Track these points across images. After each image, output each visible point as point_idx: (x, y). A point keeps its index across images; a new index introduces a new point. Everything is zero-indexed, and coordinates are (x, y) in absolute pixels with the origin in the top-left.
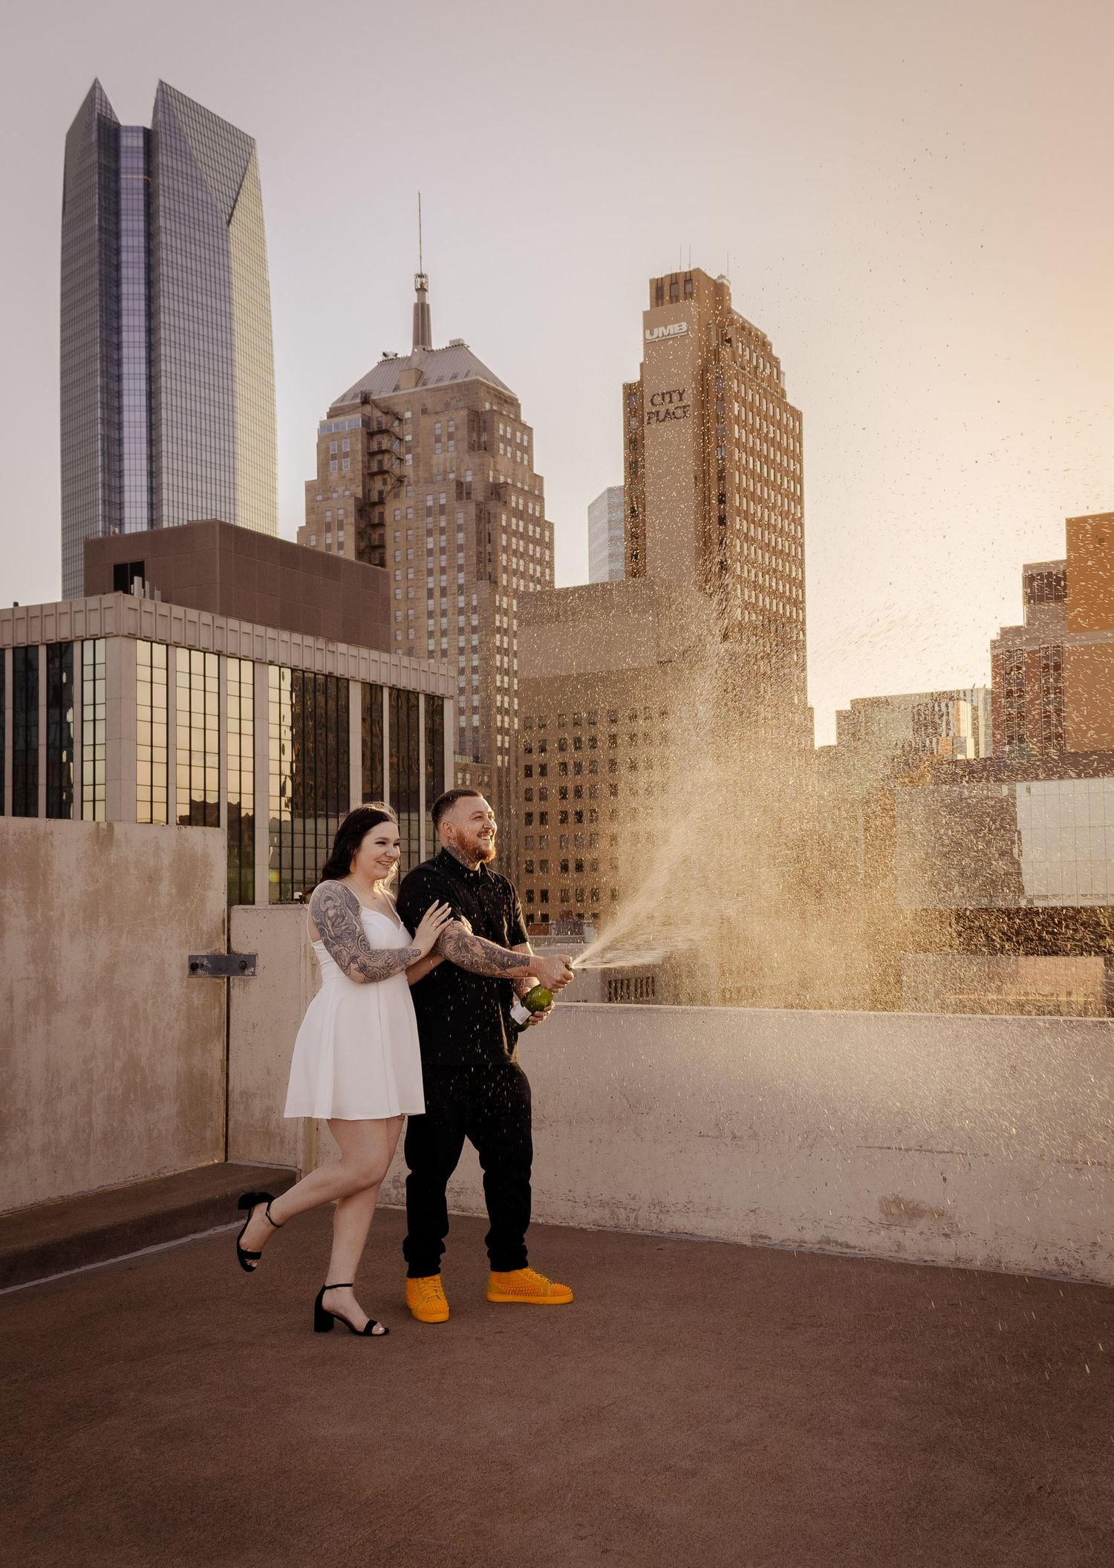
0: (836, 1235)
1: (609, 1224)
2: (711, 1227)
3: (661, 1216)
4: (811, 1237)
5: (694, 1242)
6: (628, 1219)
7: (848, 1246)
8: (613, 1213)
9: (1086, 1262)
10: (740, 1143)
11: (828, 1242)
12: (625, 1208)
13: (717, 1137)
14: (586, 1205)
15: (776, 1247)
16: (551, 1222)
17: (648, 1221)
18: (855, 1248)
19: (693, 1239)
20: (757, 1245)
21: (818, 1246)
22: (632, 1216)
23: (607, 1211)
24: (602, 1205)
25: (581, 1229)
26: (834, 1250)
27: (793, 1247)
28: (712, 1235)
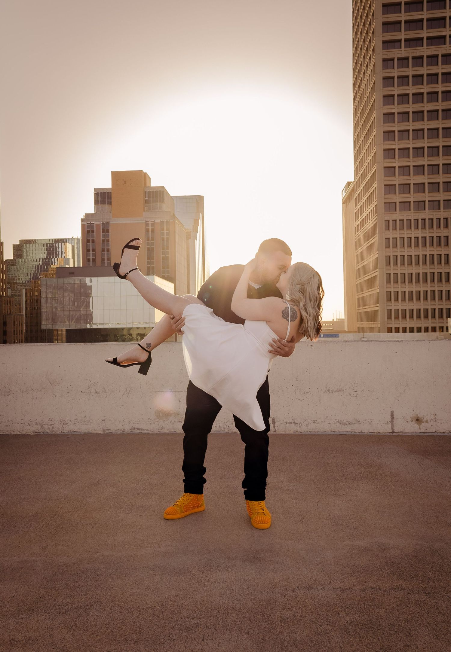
0: (137, 426)
1: (40, 431)
2: (84, 428)
3: (64, 426)
4: (127, 428)
5: (79, 435)
6: (49, 428)
7: (142, 430)
8: (42, 427)
9: (230, 426)
10: (98, 394)
11: (134, 429)
12: (48, 424)
13: (89, 393)
14: (29, 425)
15: (113, 433)
16: (13, 433)
17: (58, 428)
18: (145, 430)
19: (78, 433)
20: (105, 433)
21: (130, 431)
22: (51, 427)
23: (39, 426)
24: (37, 424)
25: (27, 434)
26: (137, 431)
27: (120, 432)
28: (86, 431)
